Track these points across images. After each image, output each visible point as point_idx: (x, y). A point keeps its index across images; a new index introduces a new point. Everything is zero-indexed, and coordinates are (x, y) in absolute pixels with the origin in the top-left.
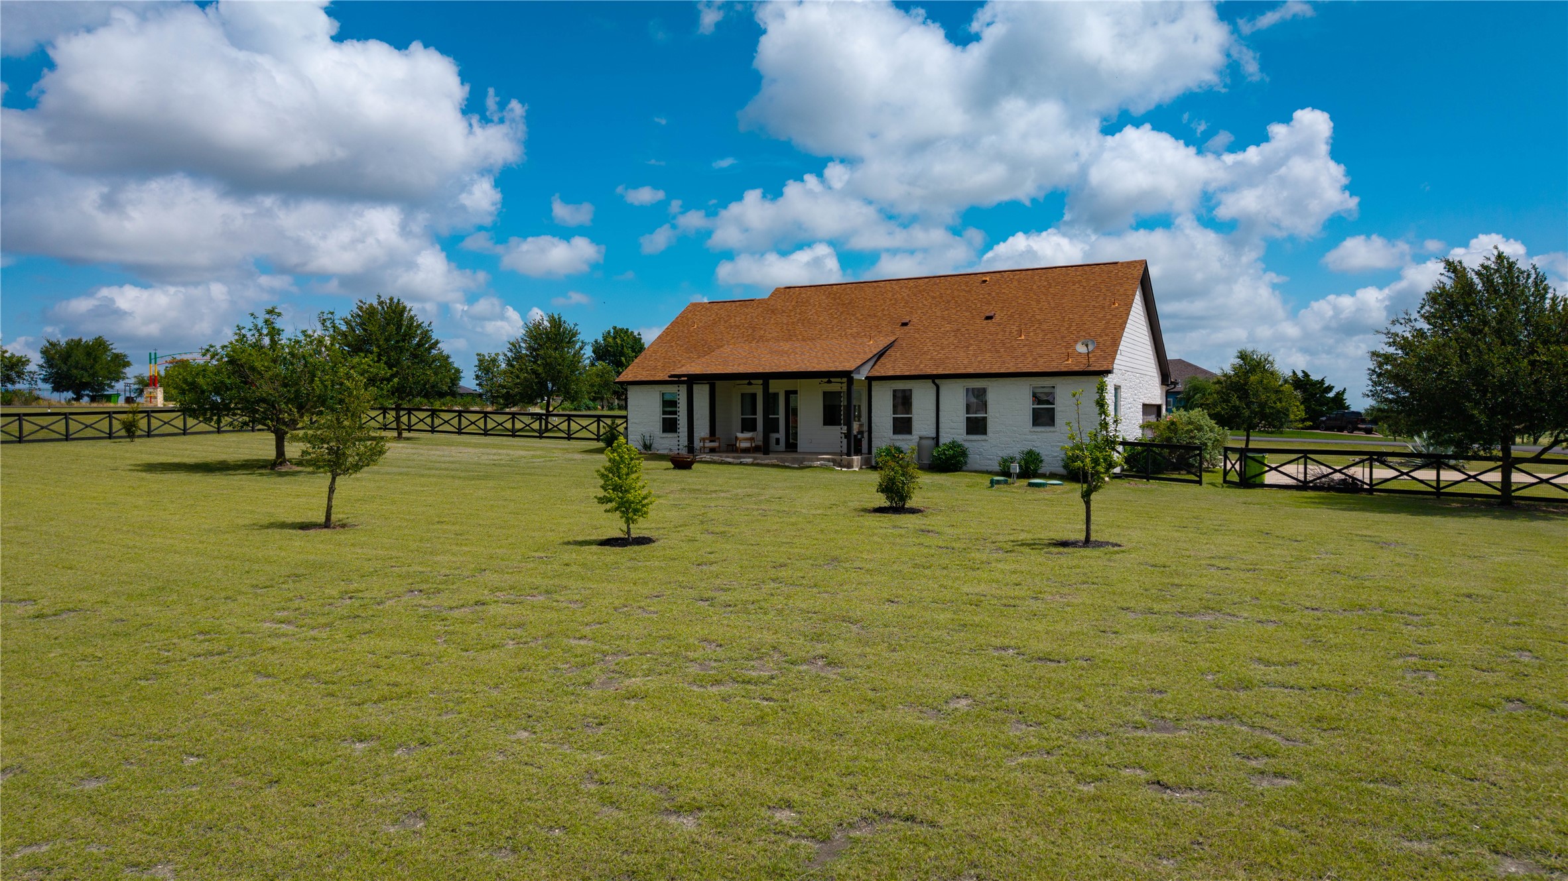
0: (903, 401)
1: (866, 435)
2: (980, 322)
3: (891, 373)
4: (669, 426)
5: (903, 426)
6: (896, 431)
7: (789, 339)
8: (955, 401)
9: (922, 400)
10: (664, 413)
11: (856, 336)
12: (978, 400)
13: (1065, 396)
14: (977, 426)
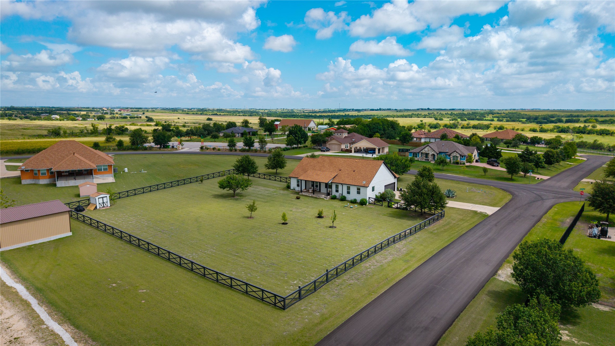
0: (337, 187)
1: (331, 192)
2: (352, 172)
3: (335, 182)
4: (298, 185)
5: (337, 191)
6: (336, 192)
7: (320, 170)
8: (345, 188)
9: (340, 187)
10: (297, 183)
11: (331, 172)
12: (348, 188)
13: (362, 190)
14: (349, 193)
